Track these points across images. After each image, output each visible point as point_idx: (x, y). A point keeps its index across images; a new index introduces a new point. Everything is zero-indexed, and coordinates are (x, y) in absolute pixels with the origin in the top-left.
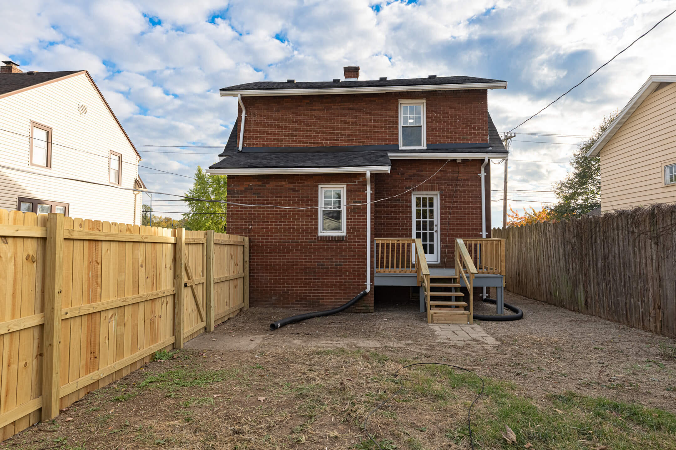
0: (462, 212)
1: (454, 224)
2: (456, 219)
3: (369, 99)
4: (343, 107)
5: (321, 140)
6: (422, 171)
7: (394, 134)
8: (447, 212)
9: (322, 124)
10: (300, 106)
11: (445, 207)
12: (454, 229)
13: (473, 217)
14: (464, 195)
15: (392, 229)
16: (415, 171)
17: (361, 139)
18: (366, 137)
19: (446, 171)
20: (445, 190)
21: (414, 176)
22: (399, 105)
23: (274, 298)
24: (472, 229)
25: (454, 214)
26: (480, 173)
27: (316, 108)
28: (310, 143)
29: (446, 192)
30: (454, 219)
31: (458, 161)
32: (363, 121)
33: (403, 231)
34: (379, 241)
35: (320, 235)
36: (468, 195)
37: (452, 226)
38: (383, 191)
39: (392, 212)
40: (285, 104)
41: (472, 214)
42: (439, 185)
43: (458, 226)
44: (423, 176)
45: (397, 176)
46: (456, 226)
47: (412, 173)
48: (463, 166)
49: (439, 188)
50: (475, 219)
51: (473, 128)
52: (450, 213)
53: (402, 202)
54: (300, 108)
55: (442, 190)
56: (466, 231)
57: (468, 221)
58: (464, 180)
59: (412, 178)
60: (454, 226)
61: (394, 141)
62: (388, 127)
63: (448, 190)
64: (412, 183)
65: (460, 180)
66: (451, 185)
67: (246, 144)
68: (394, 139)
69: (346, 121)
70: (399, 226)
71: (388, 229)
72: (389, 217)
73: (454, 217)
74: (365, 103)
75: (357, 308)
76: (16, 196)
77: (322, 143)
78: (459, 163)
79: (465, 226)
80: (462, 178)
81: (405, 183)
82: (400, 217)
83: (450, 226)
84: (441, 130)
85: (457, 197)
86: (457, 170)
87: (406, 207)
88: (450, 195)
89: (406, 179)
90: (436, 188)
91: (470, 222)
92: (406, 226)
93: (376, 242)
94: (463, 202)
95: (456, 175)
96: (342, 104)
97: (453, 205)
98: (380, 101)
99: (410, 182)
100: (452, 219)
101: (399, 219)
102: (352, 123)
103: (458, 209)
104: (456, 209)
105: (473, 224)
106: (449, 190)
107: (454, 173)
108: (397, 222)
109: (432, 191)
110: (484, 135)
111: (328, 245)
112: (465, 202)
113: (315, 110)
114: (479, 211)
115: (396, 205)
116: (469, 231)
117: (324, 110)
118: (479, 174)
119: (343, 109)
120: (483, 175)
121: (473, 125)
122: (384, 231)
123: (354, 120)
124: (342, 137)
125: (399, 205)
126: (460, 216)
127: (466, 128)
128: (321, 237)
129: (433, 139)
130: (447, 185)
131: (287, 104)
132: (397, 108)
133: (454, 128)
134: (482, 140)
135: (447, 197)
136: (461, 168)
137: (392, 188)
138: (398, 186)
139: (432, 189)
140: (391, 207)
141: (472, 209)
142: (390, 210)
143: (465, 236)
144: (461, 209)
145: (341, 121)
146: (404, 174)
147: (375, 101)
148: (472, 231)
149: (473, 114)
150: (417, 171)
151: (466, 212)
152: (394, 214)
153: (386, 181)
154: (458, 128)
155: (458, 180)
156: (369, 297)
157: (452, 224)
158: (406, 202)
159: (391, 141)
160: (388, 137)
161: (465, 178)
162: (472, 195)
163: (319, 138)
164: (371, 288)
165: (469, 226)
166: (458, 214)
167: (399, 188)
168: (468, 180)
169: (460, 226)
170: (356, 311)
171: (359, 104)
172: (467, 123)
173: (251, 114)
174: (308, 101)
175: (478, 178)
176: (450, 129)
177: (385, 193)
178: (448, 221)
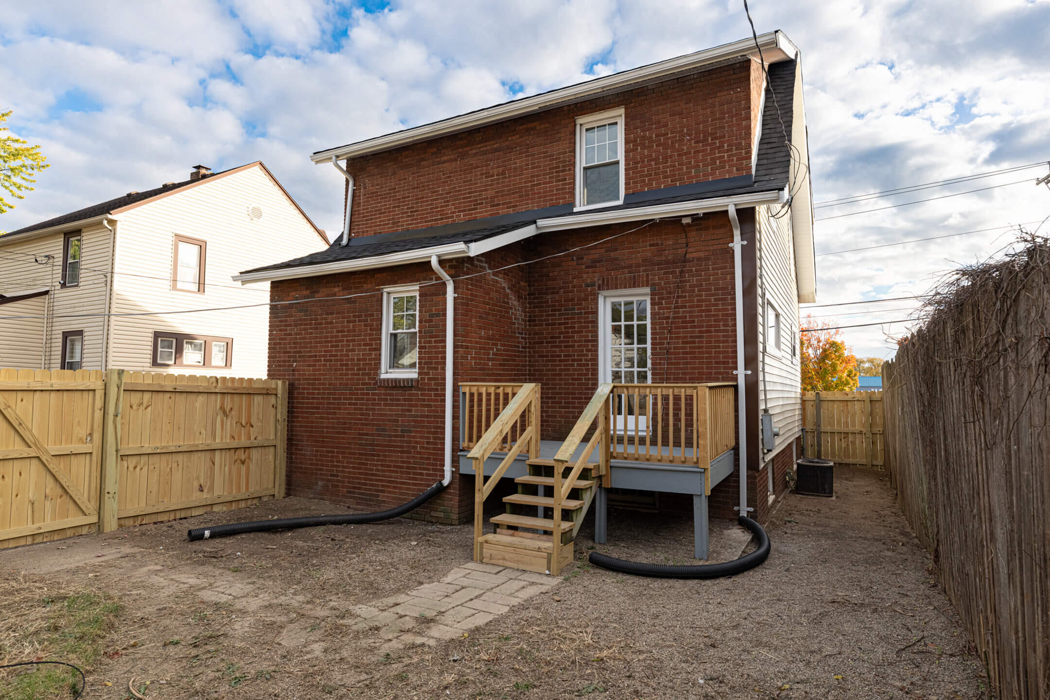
0: (694, 327)
1: (679, 353)
2: (683, 343)
3: (525, 126)
4: (485, 149)
5: (451, 213)
6: (616, 250)
7: (565, 184)
8: (664, 328)
9: (454, 184)
10: (423, 160)
11: (660, 318)
12: (678, 364)
13: (718, 336)
14: (699, 291)
15: (561, 365)
16: (603, 250)
17: (510, 202)
18: (520, 197)
19: (662, 244)
20: (659, 284)
21: (602, 261)
22: (578, 127)
23: (320, 483)
24: (716, 363)
25: (679, 333)
26: (733, 242)
27: (445, 158)
28: (436, 220)
29: (663, 289)
30: (678, 343)
31: (685, 221)
32: (515, 168)
33: (579, 370)
34: (466, 388)
35: (383, 376)
36: (707, 290)
37: (675, 359)
38: (547, 294)
39: (561, 333)
40: (404, 161)
41: (716, 331)
42: (647, 275)
43: (686, 358)
44: (616, 259)
45: (570, 263)
46: (683, 358)
47: (597, 256)
48: (697, 230)
49: (647, 281)
50: (723, 342)
51: (719, 147)
52: (670, 332)
53: (578, 314)
54: (424, 163)
55: (653, 285)
56: (702, 368)
57: (707, 347)
58: (699, 259)
59: (598, 265)
60: (678, 358)
61: (565, 198)
62: (556, 172)
63: (665, 284)
64: (597, 275)
65: (690, 261)
66: (672, 273)
67: (354, 233)
68: (565, 193)
69: (489, 173)
70: (573, 360)
71: (555, 365)
72: (555, 342)
73: (678, 338)
74: (518, 136)
75: (433, 514)
76: (151, 331)
77: (453, 217)
78: (688, 224)
79: (702, 358)
80: (694, 255)
81: (585, 276)
82: (576, 341)
83: (671, 359)
84: (653, 163)
85: (685, 297)
86: (684, 241)
87: (585, 322)
88: (670, 293)
89: (586, 267)
90: (643, 281)
91: (712, 347)
92: (586, 360)
93: (462, 390)
94: (697, 306)
95: (681, 251)
96: (482, 145)
97: (675, 313)
98: (542, 126)
99: (594, 272)
100: (674, 343)
101: (573, 346)
102: (497, 175)
103: (686, 322)
104: (682, 322)
105: (719, 352)
106: (668, 283)
107: (678, 246)
108: (569, 351)
109: (634, 287)
110: (742, 159)
111: (392, 395)
112: (701, 306)
113: (444, 162)
114: (730, 323)
115: (568, 319)
116: (711, 368)
117: (455, 160)
118: (730, 245)
119: (485, 152)
120: (737, 245)
121: (717, 141)
122: (547, 370)
123: (500, 170)
124: (482, 203)
125: (574, 318)
126: (691, 337)
127: (703, 151)
128: (384, 380)
129: (637, 182)
130: (665, 273)
131: (407, 160)
132: (574, 133)
133: (679, 155)
134: (738, 170)
135: (663, 298)
136: (693, 235)
137: (562, 288)
138: (572, 282)
139: (634, 283)
140: (560, 324)
141: (715, 321)
142: (558, 329)
143: (702, 379)
144: (693, 322)
145: (482, 174)
146: (582, 258)
147: (534, 129)
148: (716, 368)
149: (720, 119)
150: (606, 251)
151: (702, 326)
152: (564, 337)
153: (551, 274)
154: (686, 154)
155: (684, 261)
156: (450, 494)
157: (675, 354)
158: (585, 313)
159: (559, 199)
160: (555, 192)
161: (702, 254)
162: (716, 289)
163: (449, 209)
164: (453, 477)
165: (710, 358)
166: (687, 332)
167: (574, 287)
168: (707, 259)
169: (691, 358)
170: (430, 519)
171: (510, 139)
172: (705, 140)
173: (360, 185)
174: (435, 149)
175: (728, 252)
176: (671, 157)
177: (549, 297)
178: (665, 348)
